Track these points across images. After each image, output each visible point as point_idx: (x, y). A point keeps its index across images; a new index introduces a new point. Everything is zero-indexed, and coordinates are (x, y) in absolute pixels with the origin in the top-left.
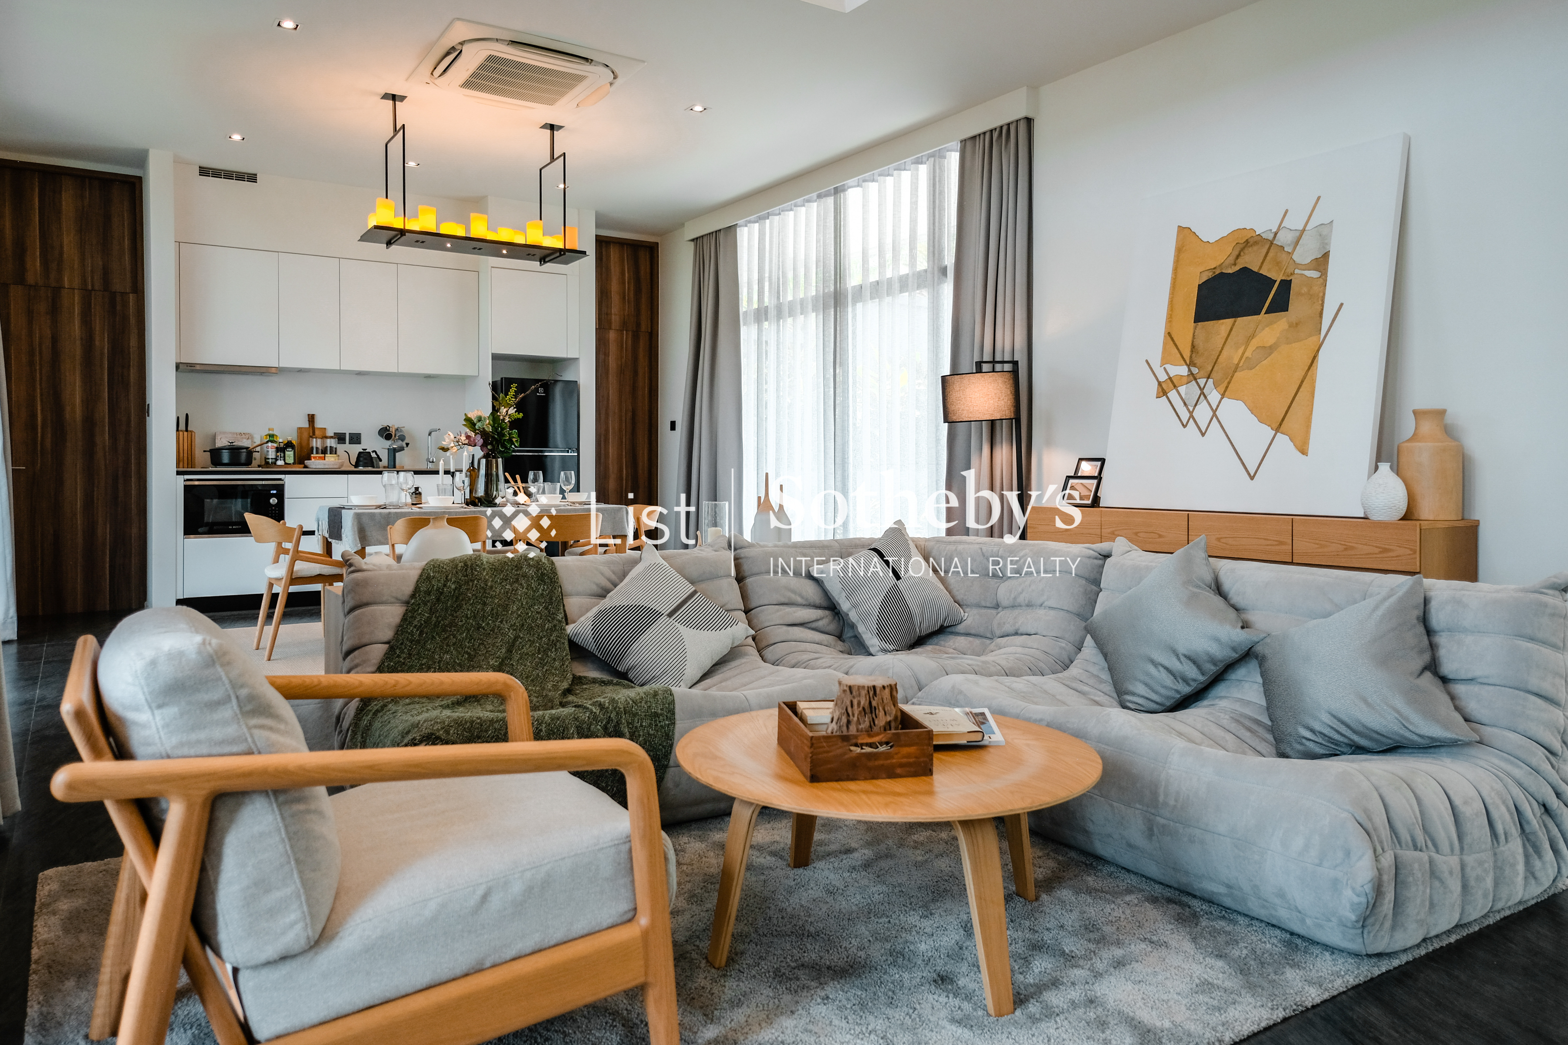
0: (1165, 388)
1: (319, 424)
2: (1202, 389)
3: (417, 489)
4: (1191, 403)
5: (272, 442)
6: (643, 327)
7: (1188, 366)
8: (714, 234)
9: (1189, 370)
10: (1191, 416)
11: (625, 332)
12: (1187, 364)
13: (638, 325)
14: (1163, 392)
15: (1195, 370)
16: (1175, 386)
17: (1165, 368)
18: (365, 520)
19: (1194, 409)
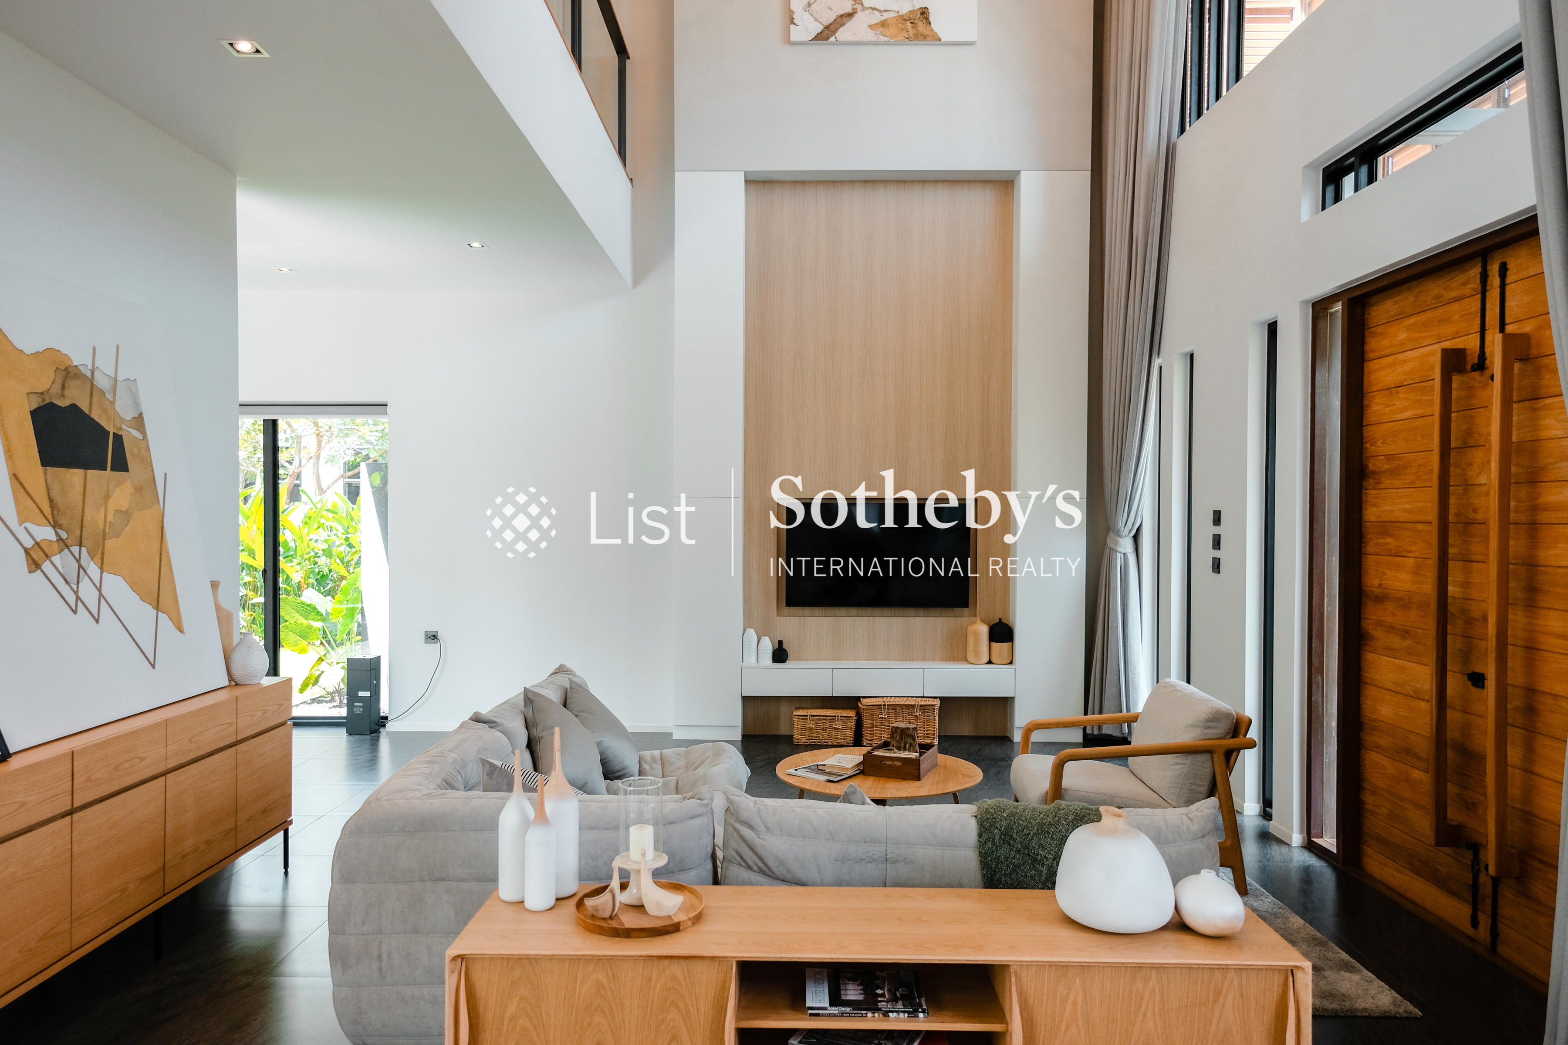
0: (36, 558)
2: (78, 561)
4: (73, 578)
7: (54, 527)
9: (57, 533)
10: (78, 598)
12: (51, 525)
14: (34, 565)
15: (64, 535)
16: (47, 556)
17: (26, 528)
19: (78, 587)
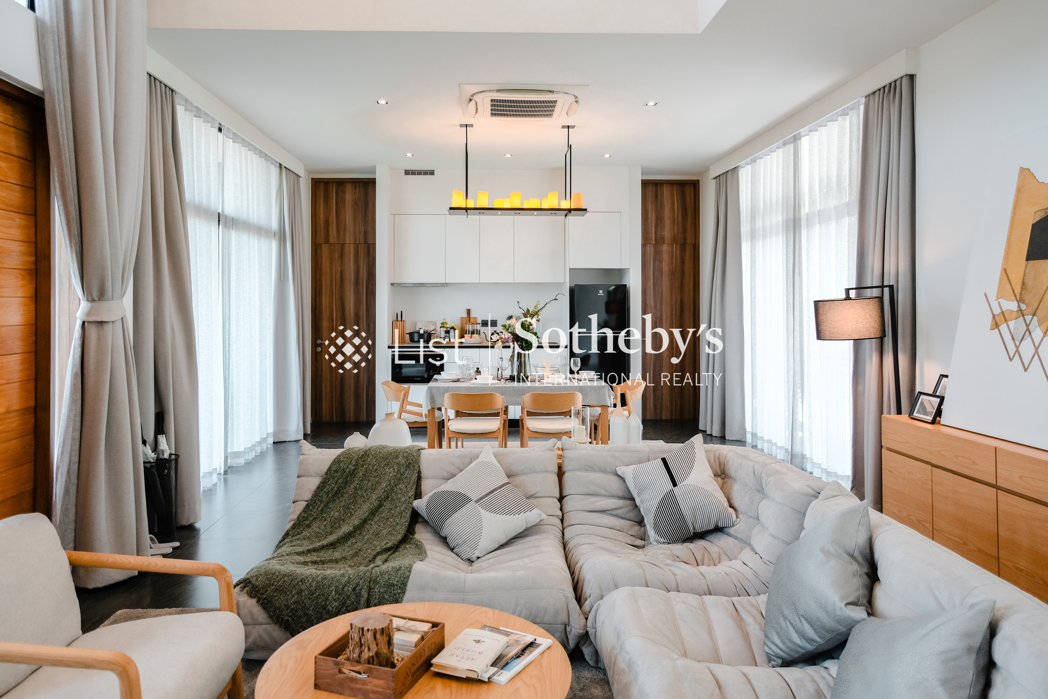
0: (998, 321)
1: (473, 315)
2: (1027, 326)
3: (478, 369)
4: (1018, 337)
5: (443, 327)
6: (689, 241)
7: (1018, 302)
8: (725, 173)
9: (1019, 306)
10: (1017, 351)
11: (674, 245)
12: (1017, 300)
13: (685, 239)
14: (996, 325)
15: (1023, 307)
16: (1006, 320)
17: (999, 303)
18: (434, 391)
19: (1020, 344)
